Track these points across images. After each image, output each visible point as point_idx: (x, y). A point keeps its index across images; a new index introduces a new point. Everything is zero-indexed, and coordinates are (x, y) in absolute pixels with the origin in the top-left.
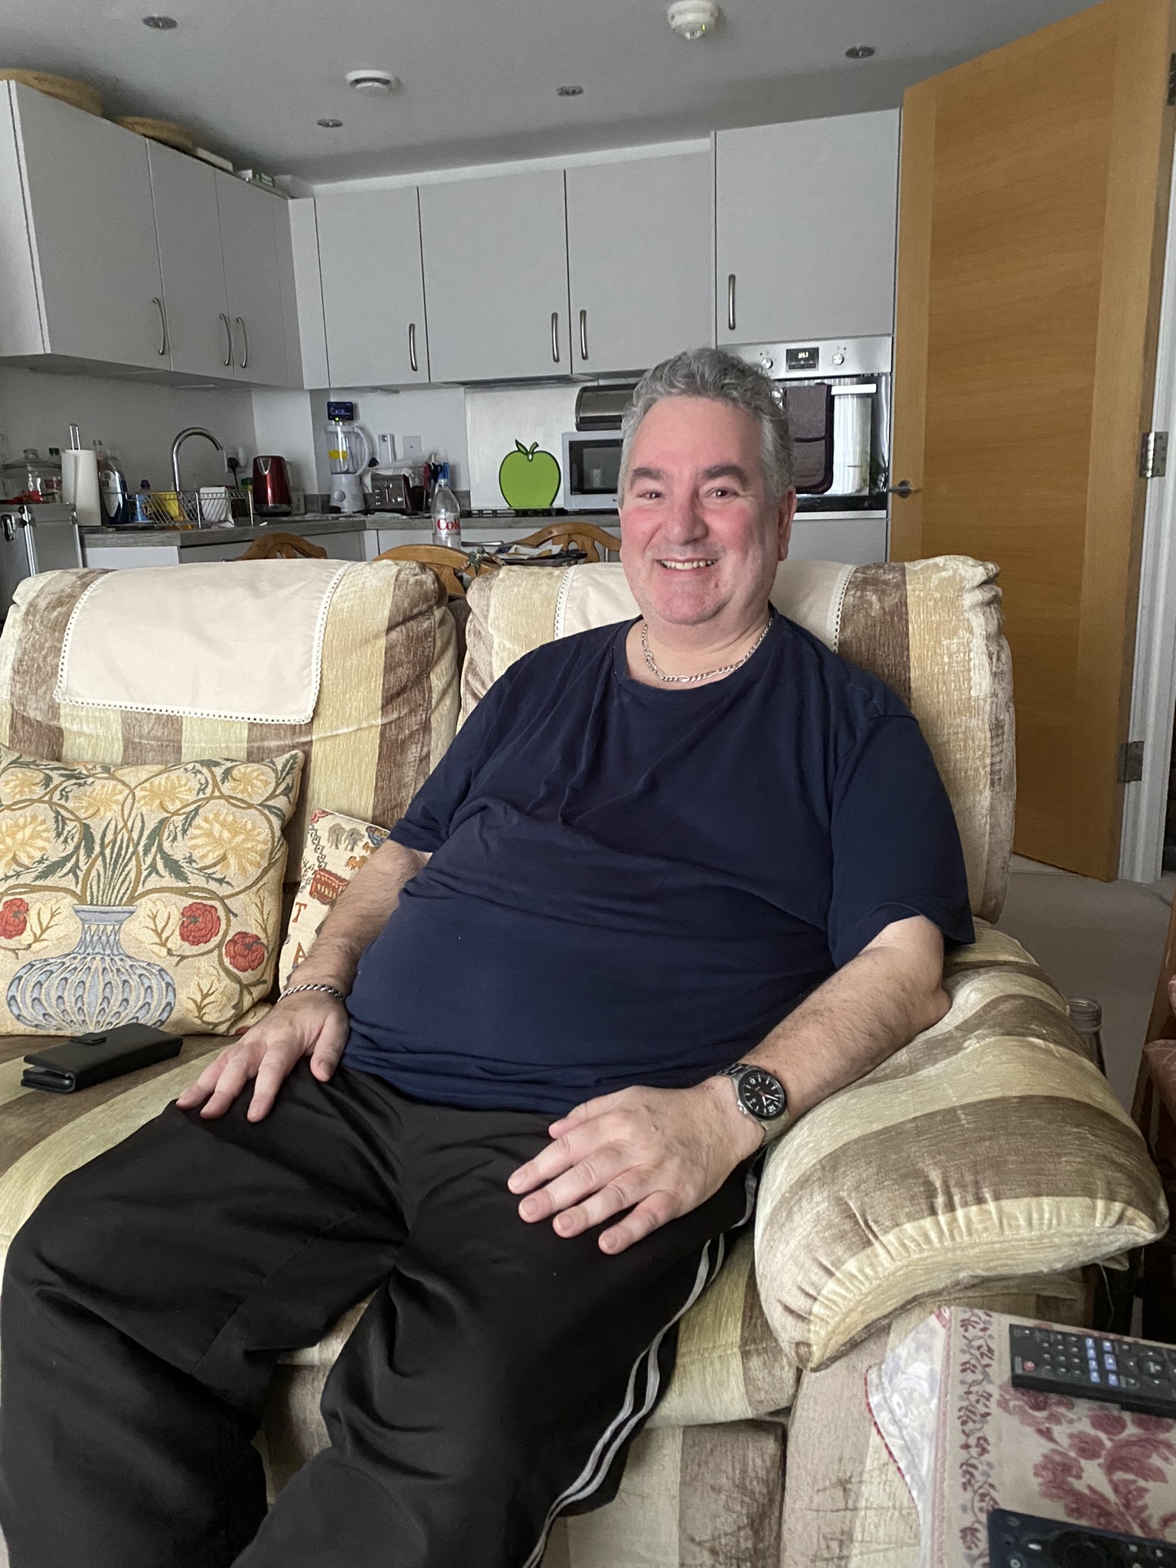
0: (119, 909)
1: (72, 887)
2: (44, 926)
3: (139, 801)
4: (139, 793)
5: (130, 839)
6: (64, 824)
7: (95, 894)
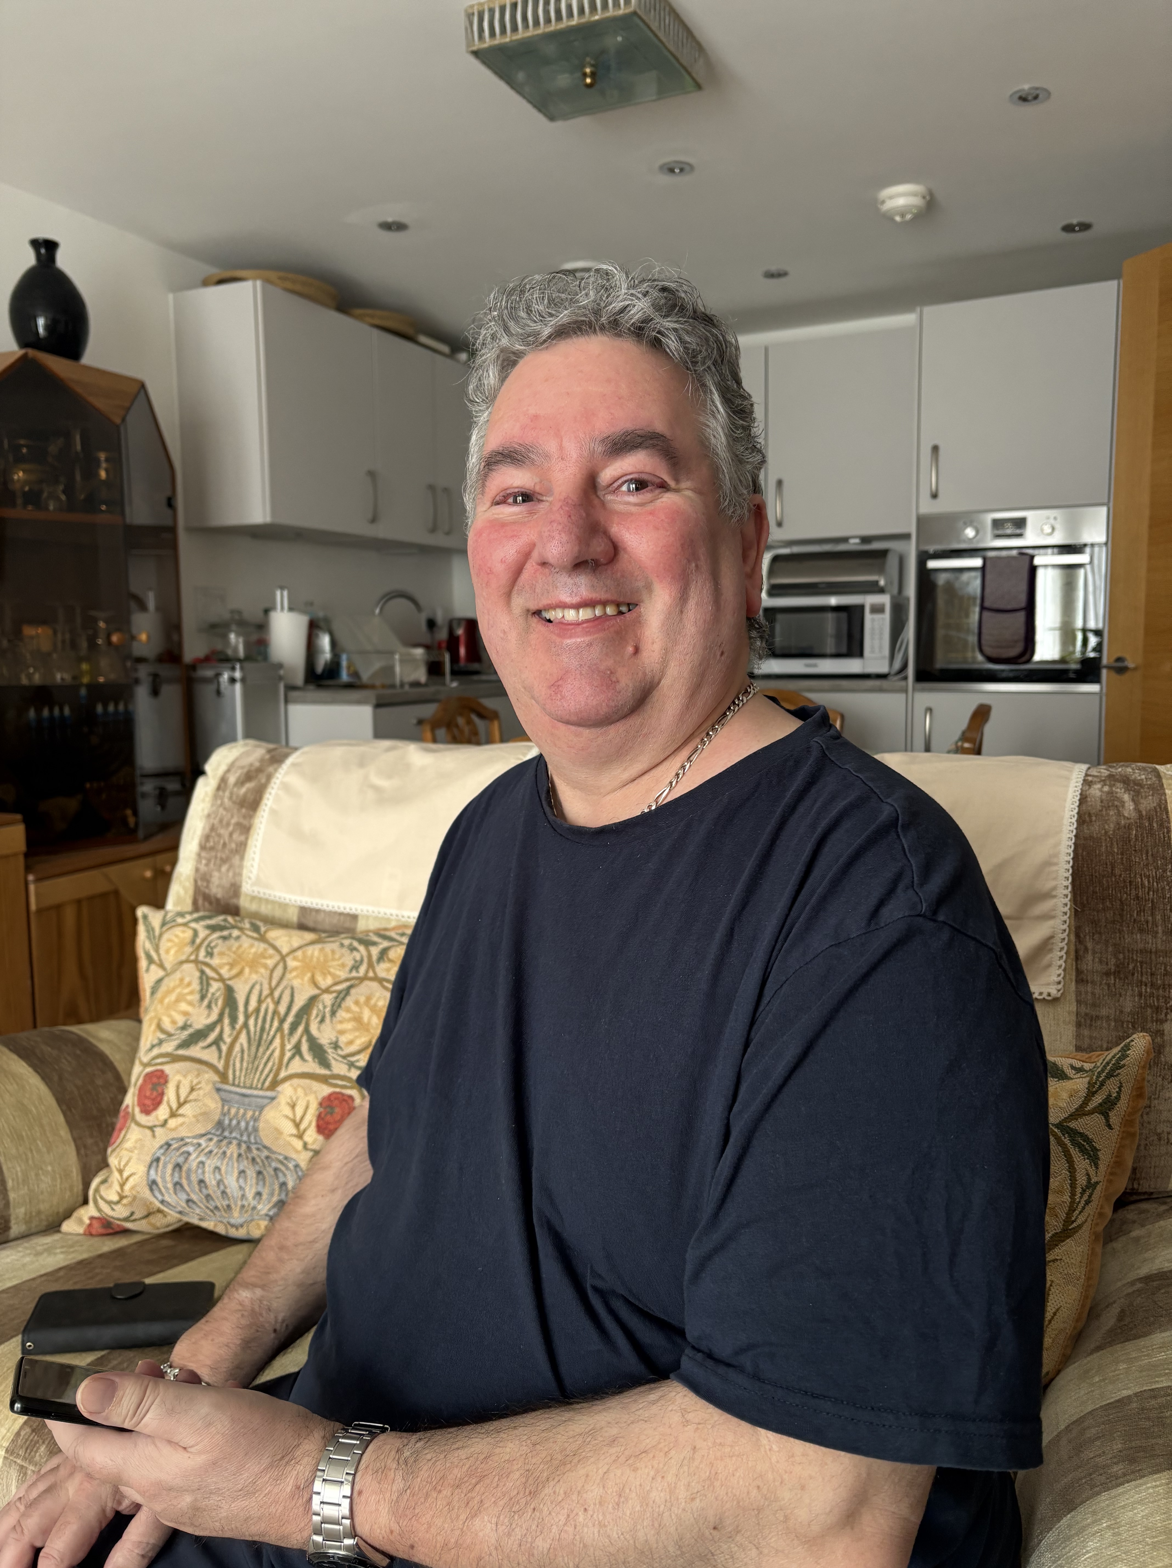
0: (261, 1093)
1: (214, 1061)
2: (182, 1100)
3: (291, 972)
4: (291, 963)
5: (275, 1012)
6: (208, 985)
7: (238, 1073)
